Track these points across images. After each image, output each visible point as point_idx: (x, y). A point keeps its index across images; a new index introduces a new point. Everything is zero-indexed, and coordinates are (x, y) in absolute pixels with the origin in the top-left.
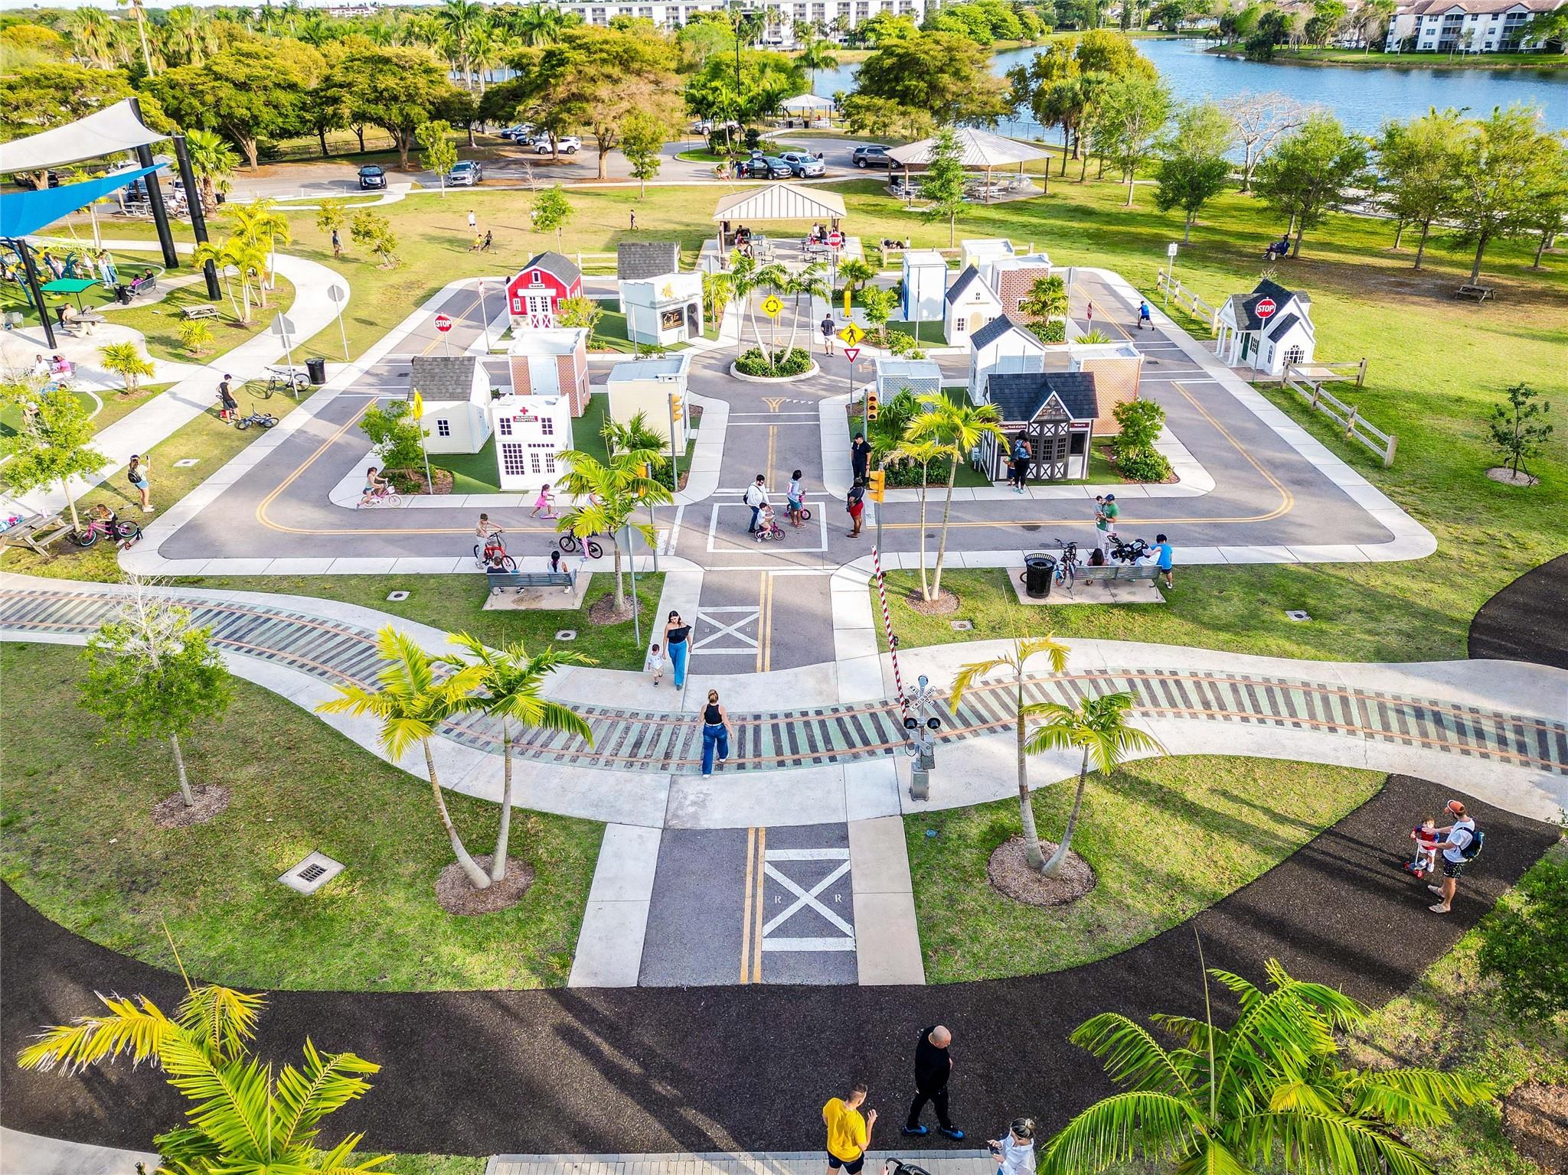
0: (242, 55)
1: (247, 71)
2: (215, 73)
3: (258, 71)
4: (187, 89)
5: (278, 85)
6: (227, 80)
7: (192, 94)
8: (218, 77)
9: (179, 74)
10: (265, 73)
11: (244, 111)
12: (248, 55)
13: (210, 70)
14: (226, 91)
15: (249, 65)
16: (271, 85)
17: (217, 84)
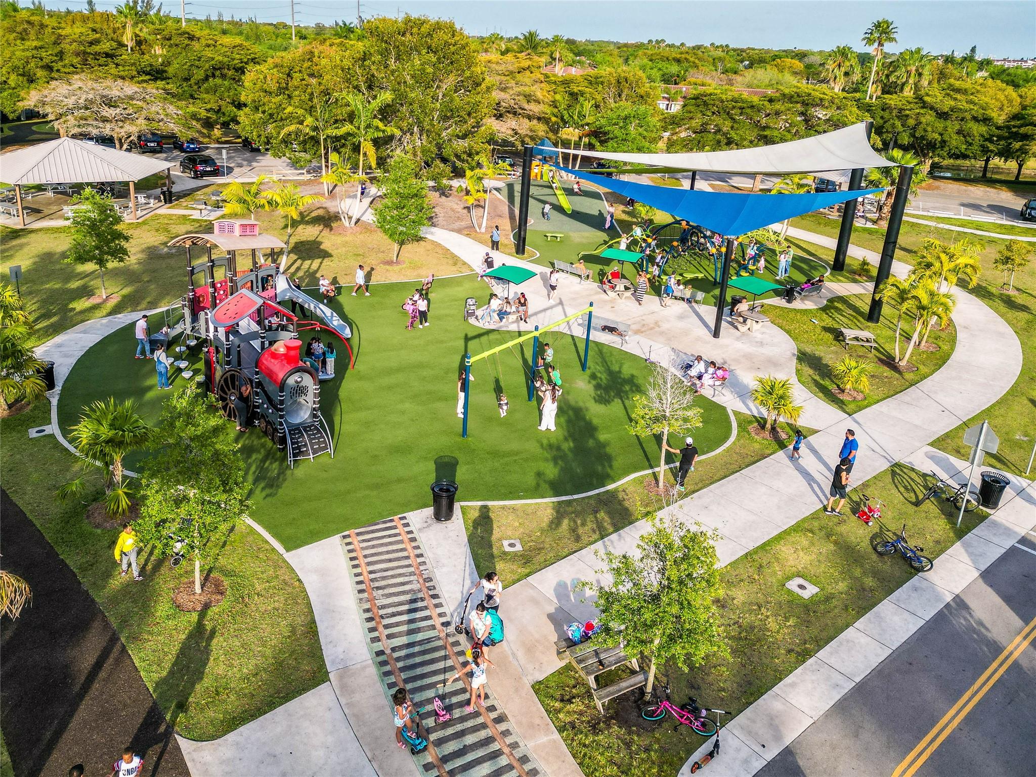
0: (953, 90)
1: (952, 103)
2: (924, 102)
3: (963, 105)
4: (895, 112)
5: (975, 119)
6: (932, 108)
7: (898, 117)
8: (925, 105)
9: (892, 100)
10: (968, 106)
11: (936, 136)
12: (958, 91)
13: (921, 99)
14: (928, 118)
15: (956, 99)
16: (968, 116)
17: (922, 111)
